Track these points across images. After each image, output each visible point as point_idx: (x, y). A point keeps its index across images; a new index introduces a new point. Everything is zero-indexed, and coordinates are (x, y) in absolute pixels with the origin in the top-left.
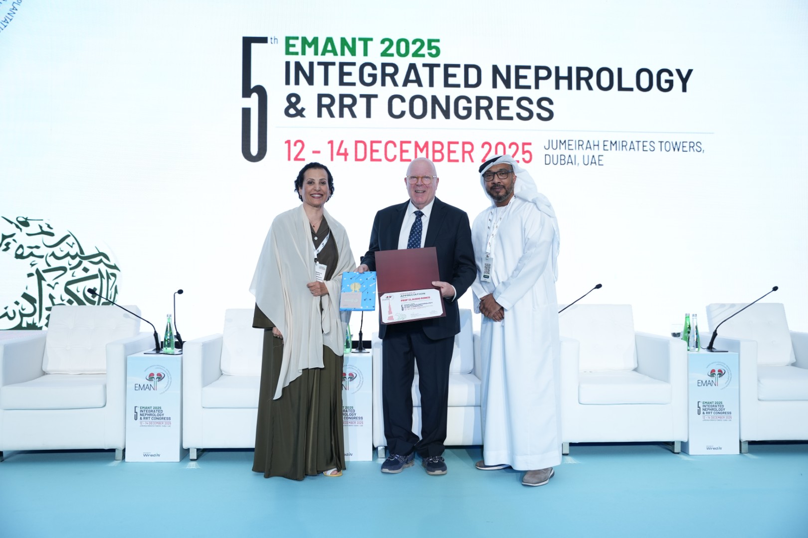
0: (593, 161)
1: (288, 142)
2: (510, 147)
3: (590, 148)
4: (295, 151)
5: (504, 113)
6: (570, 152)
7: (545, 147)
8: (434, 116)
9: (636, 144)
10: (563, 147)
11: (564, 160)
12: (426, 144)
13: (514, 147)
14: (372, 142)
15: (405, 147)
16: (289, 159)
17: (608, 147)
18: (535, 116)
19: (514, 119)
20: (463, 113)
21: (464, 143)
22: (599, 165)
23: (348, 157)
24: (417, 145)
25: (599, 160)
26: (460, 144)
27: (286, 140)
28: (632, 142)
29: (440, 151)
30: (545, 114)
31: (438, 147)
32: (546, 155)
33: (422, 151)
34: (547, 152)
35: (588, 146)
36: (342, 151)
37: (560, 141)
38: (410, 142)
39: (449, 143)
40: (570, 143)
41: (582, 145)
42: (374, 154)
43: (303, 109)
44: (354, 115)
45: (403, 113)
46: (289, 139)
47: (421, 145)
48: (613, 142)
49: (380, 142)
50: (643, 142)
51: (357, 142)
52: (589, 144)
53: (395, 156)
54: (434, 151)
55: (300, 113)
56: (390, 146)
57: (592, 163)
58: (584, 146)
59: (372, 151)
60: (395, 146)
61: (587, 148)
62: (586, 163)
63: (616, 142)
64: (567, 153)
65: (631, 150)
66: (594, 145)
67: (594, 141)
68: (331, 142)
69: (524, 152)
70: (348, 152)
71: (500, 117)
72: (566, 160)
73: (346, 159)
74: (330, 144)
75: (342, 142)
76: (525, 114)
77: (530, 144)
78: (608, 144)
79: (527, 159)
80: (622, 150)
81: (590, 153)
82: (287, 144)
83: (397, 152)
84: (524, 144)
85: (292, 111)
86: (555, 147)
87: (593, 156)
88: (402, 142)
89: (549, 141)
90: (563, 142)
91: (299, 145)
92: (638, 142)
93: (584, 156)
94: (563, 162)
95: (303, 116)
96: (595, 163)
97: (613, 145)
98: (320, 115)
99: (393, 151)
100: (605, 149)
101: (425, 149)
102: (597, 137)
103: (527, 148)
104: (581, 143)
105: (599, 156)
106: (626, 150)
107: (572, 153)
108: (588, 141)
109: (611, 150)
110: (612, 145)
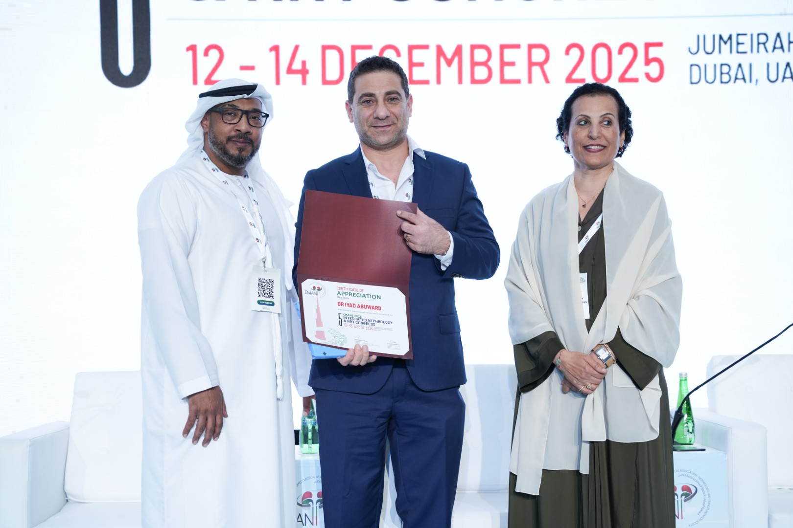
94: (725, 78)
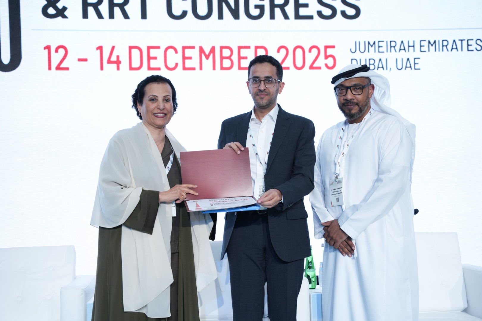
0: (408, 65)
1: (48, 48)
2: (310, 51)
3: (404, 49)
4: (56, 58)
5: (303, 11)
6: (380, 56)
7: (351, 50)
8: (221, 17)
9: (459, 43)
10: (372, 49)
11: (373, 64)
12: (213, 50)
13: (315, 51)
14: (149, 48)
15: (188, 53)
16: (50, 68)
17: (425, 48)
18: (339, 14)
19: (314, 17)
20: (255, 12)
21: (257, 48)
22: (415, 69)
23: (121, 65)
24: (201, 50)
25: (415, 64)
26: (253, 49)
27: (45, 45)
28: (454, 41)
29: (229, 58)
30: (351, 12)
31: (226, 53)
32: (352, 60)
33: (207, 57)
34: (354, 56)
35: (402, 48)
36: (114, 58)
37: (369, 43)
38: (193, 48)
39: (240, 48)
40: (381, 44)
41: (394, 47)
42: (152, 61)
43: (65, 9)
44: (126, 16)
45: (184, 14)
46: (49, 44)
47: (207, 51)
48: (432, 42)
49: (158, 47)
50: (468, 40)
51: (131, 48)
52: (402, 45)
53: (177, 65)
54: (222, 58)
55: (61, 13)
56: (171, 52)
57: (406, 67)
58: (397, 48)
59: (149, 58)
60: (176, 52)
61: (400, 50)
62: (400, 68)
63: (435, 42)
64: (377, 56)
65: (453, 50)
66: (409, 46)
67: (408, 42)
68: (100, 48)
69: (326, 57)
70: (120, 59)
71: (298, 16)
72: (376, 64)
73: (118, 69)
74: (99, 51)
75: (113, 48)
76: (327, 12)
77: (333, 47)
78: (426, 44)
79: (331, 64)
80: (443, 50)
81: (404, 55)
82: (47, 50)
83: (178, 58)
84: (326, 47)
85: (51, 11)
86: (362, 50)
87: (408, 59)
88: (184, 48)
89: (356, 42)
90: (372, 43)
91: (62, 51)
92: (462, 40)
93: (397, 59)
95: (65, 17)
96: (410, 67)
97: (432, 45)
98: (85, 15)
99: (174, 58)
100: (422, 50)
101: (211, 56)
102: (414, 37)
103: (330, 51)
104: (393, 44)
105: (415, 59)
106: (448, 50)
107: (383, 57)
108: (402, 42)
109: (429, 51)
110: (430, 45)
